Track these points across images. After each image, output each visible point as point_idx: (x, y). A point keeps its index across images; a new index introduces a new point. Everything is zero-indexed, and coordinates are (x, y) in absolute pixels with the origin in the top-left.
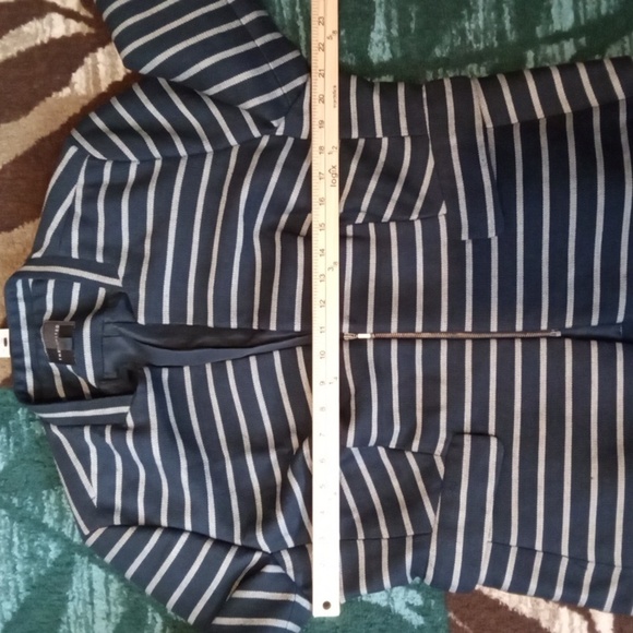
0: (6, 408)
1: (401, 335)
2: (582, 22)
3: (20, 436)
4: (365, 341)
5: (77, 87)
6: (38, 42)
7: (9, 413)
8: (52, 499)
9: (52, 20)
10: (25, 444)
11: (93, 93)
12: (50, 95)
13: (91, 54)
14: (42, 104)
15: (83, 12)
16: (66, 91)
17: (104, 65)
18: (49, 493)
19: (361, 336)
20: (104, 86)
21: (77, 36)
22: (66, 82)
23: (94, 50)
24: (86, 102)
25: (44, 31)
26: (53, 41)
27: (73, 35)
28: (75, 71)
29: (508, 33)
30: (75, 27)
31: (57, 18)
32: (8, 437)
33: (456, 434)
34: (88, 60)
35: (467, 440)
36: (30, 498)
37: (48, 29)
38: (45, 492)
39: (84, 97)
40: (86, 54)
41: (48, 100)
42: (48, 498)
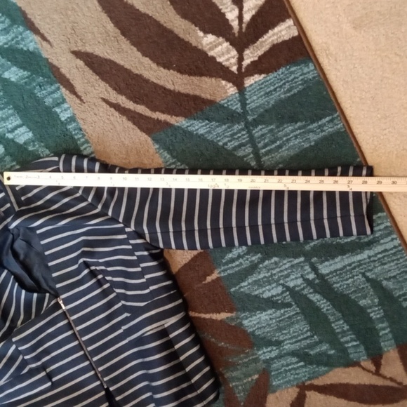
0: (39, 70)
1: (71, 322)
2: (326, 278)
3: (30, 84)
4: (61, 308)
5: (205, 39)
6: (220, 7)
7: (38, 73)
8: (10, 112)
9: (234, 10)
10: (28, 87)
11: (206, 49)
12: (196, 26)
13: (224, 39)
14: (190, 23)
15: (244, 26)
16: (201, 34)
17: (222, 49)
18: (12, 109)
19: (62, 305)
20: (211, 53)
21: (231, 27)
22: (206, 32)
23: (227, 40)
24: (200, 47)
25: (227, 8)
26: (224, 15)
27: (231, 25)
28: (213, 34)
29: (308, 246)
30: (235, 24)
31: (236, 12)
32: (27, 77)
33: (43, 367)
34: (221, 39)
35: (43, 374)
36: (6, 100)
37: (229, 9)
38: (11, 106)
39: (202, 44)
40: (223, 36)
41: (193, 26)
42: (9, 109)
